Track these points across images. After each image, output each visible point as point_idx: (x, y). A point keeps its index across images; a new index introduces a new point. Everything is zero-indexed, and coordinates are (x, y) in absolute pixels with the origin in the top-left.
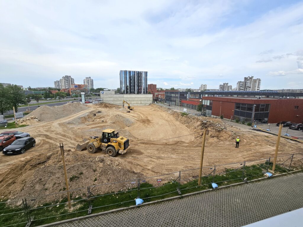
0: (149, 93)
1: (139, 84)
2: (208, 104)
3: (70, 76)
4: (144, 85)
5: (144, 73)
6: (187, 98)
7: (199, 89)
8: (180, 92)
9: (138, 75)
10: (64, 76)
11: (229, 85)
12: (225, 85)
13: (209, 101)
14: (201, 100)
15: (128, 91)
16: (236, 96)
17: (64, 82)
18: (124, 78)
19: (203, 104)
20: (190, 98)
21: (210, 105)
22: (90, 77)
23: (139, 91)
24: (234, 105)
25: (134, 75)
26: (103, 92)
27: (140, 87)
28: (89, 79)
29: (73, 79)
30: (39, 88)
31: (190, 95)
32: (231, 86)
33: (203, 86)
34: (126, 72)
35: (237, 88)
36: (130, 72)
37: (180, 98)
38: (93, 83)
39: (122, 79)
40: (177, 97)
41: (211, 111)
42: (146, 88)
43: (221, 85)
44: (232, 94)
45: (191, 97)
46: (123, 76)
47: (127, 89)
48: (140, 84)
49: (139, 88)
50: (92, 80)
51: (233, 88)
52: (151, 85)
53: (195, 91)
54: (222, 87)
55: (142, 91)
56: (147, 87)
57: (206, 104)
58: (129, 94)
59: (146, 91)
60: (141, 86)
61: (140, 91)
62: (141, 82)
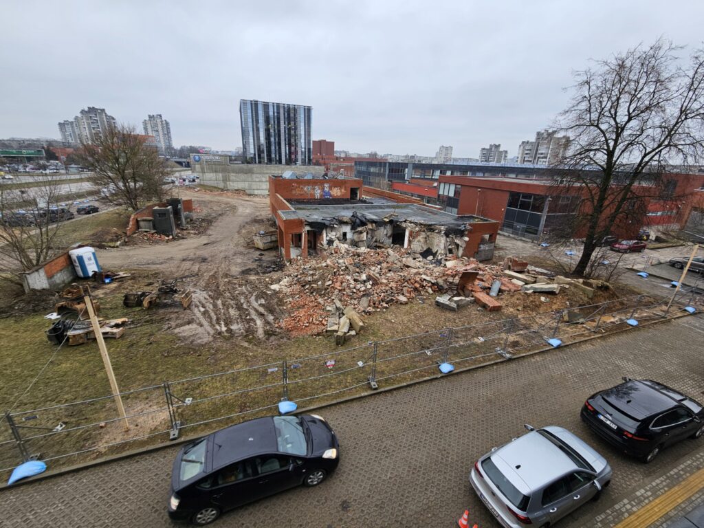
0: (317, 164)
1: (289, 140)
2: (452, 194)
3: (103, 110)
4: (303, 141)
5: (302, 111)
6: (406, 178)
7: (435, 158)
8: (389, 163)
9: (289, 115)
10: (86, 109)
11: (501, 149)
12: (493, 148)
13: (453, 188)
14: (435, 184)
15: (262, 155)
16: (514, 176)
17: (86, 126)
18: (250, 120)
19: (441, 193)
20: (413, 178)
21: (454, 195)
22: (160, 116)
23: (290, 156)
24: (506, 198)
25: (278, 113)
26: (197, 158)
27: (293, 148)
28: (159, 121)
29: (113, 119)
30: (13, 140)
31: (414, 171)
32: (506, 152)
33: (444, 150)
34: (255, 104)
35: (518, 158)
36: (266, 105)
37: (388, 177)
38: (169, 132)
39: (246, 123)
40: (383, 175)
41: (456, 210)
42: (309, 149)
43: (484, 149)
44: (505, 171)
45: (416, 176)
46: (250, 114)
47: (260, 152)
48: (293, 140)
49: (290, 149)
50: (167, 123)
51: (510, 156)
52: (321, 144)
53: (424, 162)
54: (487, 153)
55: (300, 157)
56: (311, 147)
57: (446, 194)
58: (267, 164)
59: (309, 157)
60: (296, 146)
61: (293, 157)
62: (296, 135)
